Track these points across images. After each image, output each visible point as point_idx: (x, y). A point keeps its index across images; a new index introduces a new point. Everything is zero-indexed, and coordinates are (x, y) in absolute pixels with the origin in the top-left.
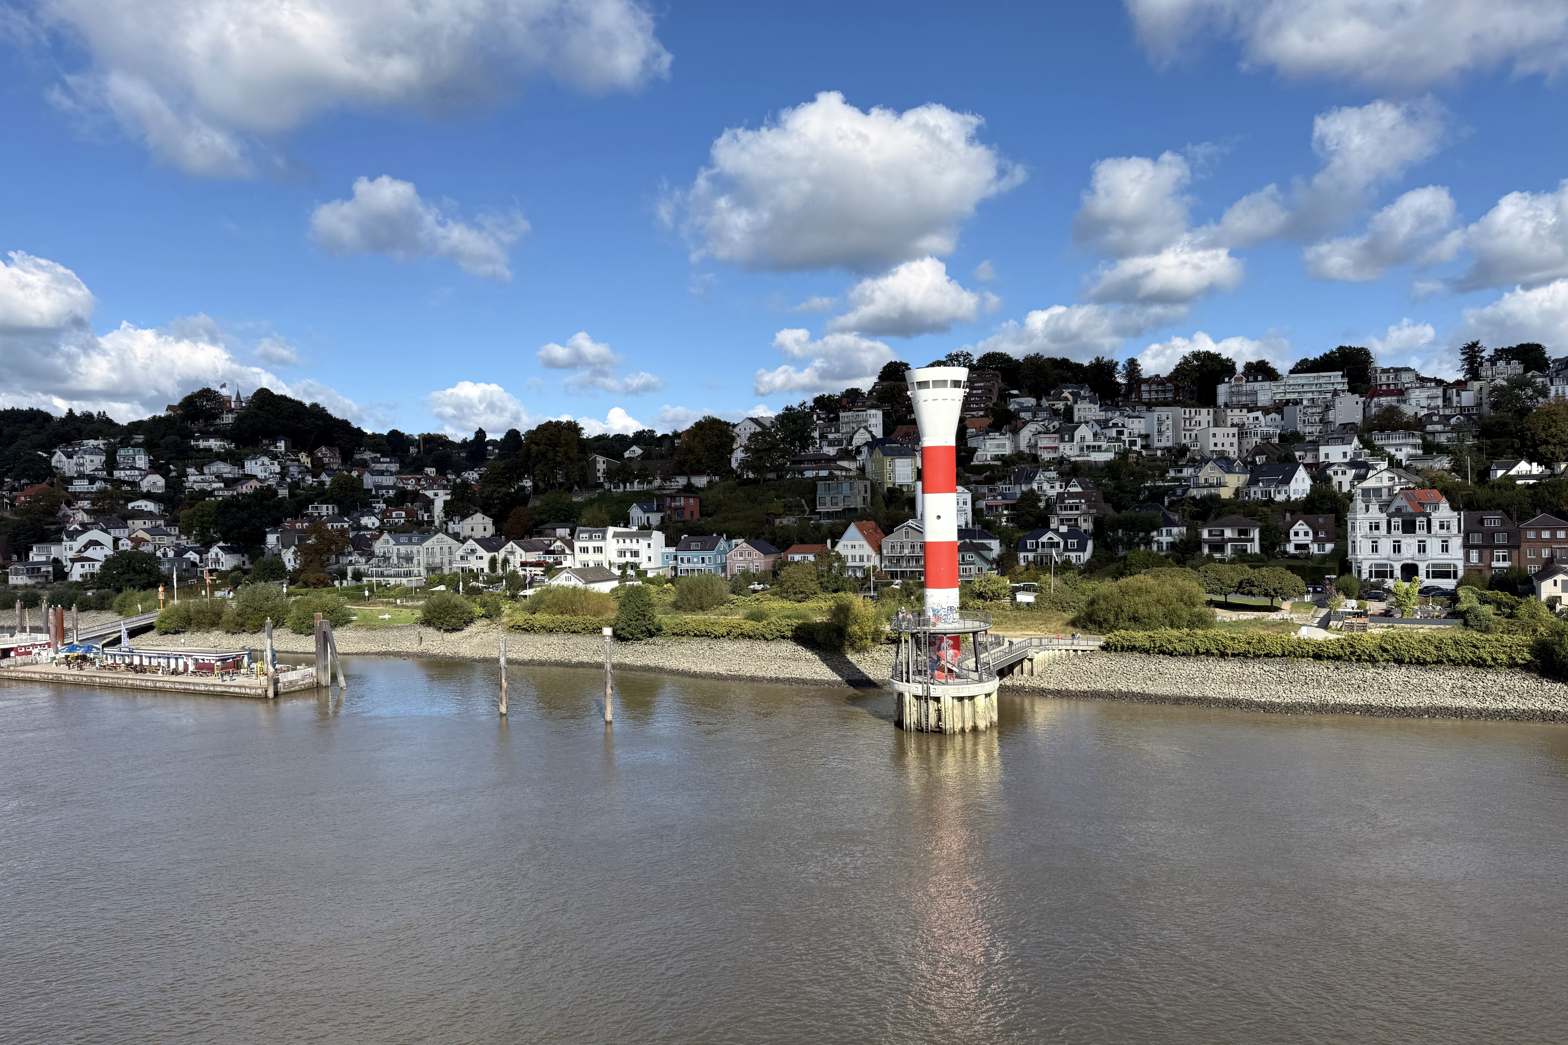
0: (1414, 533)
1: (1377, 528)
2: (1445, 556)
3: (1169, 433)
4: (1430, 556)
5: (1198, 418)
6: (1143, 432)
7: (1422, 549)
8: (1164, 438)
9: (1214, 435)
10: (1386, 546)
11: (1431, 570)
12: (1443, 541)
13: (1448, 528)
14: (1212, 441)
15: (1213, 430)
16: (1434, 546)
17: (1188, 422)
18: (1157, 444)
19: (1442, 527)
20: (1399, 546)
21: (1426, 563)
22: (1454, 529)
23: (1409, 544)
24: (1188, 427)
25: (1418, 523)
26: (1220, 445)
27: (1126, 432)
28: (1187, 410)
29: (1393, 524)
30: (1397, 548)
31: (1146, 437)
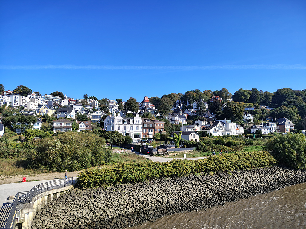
0: (130, 123)
1: (120, 122)
2: (137, 130)
3: (18, 102)
4: (134, 130)
5: (26, 100)
6: (9, 101)
7: (132, 128)
8: (16, 104)
9: (32, 104)
10: (122, 127)
11: (134, 135)
12: (137, 126)
13: (138, 122)
14: (31, 106)
15: (31, 103)
16: (135, 127)
17: (23, 100)
18: (14, 105)
19: (137, 122)
20: (126, 127)
21: (133, 133)
22: (140, 123)
23: (128, 126)
24: (23, 102)
25: (131, 120)
26: (33, 107)
27: (4, 100)
28: (23, 97)
29: (124, 120)
30: (125, 128)
31: (10, 103)
